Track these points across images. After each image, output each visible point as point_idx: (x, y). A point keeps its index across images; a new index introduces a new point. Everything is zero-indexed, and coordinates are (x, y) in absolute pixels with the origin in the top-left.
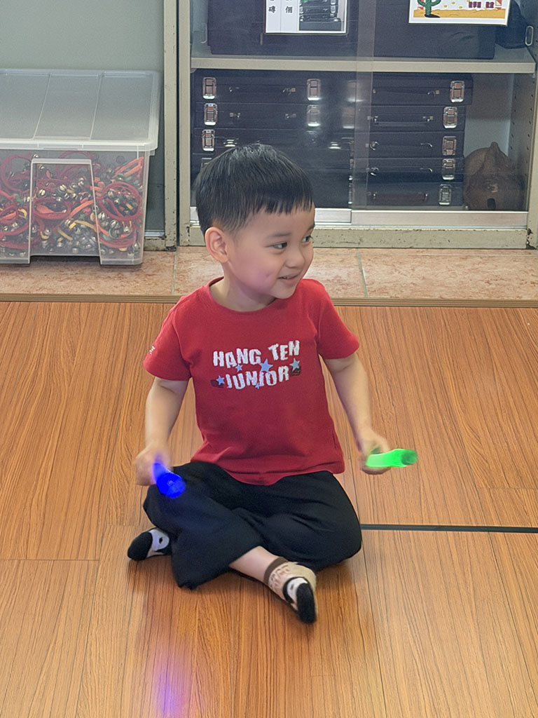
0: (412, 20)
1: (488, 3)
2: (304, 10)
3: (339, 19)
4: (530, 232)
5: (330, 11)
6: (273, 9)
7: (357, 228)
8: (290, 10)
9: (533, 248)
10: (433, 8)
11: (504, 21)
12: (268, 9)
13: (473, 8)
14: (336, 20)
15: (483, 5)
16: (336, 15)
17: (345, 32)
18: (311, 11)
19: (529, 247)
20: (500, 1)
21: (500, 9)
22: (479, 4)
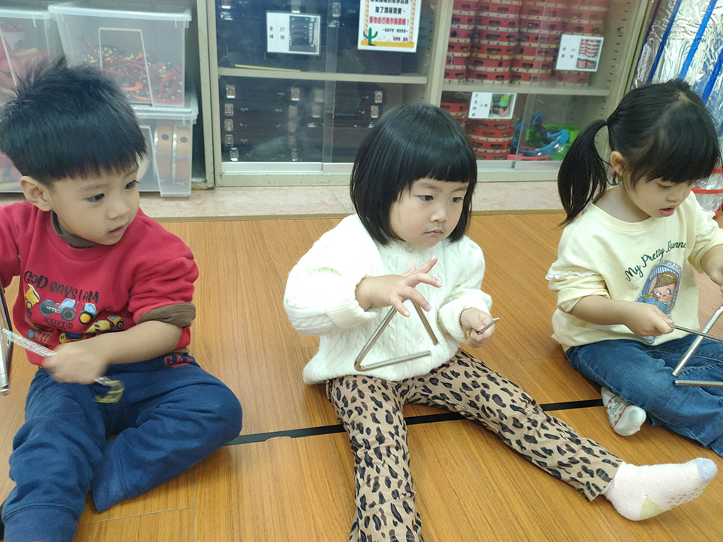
0: (361, 47)
1: (404, 39)
2: (292, 38)
3: (315, 46)
5: (308, 39)
6: (272, 36)
7: (326, 174)
8: (283, 37)
10: (373, 40)
11: (413, 50)
12: (268, 36)
13: (395, 41)
14: (312, 46)
15: (402, 39)
16: (312, 42)
17: (317, 53)
18: (296, 38)
20: (411, 37)
21: (411, 42)
22: (399, 39)
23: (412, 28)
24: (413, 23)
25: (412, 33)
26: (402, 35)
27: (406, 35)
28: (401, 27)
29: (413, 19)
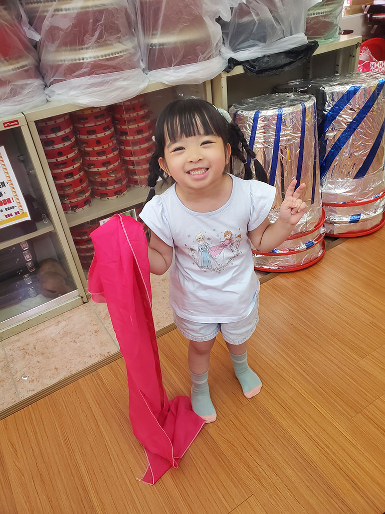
1: (16, 213)
4: (82, 297)
9: (86, 303)
11: (29, 218)
13: (9, 218)
15: (14, 215)
19: (84, 303)
20: (22, 210)
21: (23, 213)
22: (11, 215)
23: (19, 203)
24: (18, 199)
25: (21, 206)
26: (12, 211)
27: (16, 210)
28: (8, 205)
29: (16, 195)
